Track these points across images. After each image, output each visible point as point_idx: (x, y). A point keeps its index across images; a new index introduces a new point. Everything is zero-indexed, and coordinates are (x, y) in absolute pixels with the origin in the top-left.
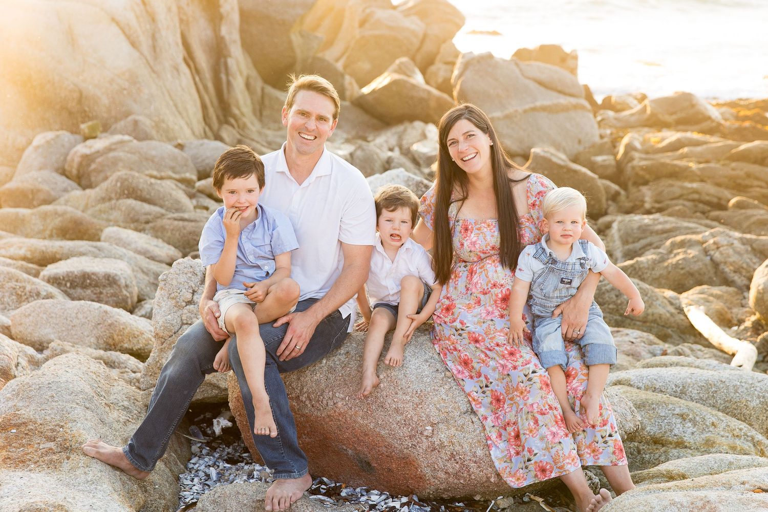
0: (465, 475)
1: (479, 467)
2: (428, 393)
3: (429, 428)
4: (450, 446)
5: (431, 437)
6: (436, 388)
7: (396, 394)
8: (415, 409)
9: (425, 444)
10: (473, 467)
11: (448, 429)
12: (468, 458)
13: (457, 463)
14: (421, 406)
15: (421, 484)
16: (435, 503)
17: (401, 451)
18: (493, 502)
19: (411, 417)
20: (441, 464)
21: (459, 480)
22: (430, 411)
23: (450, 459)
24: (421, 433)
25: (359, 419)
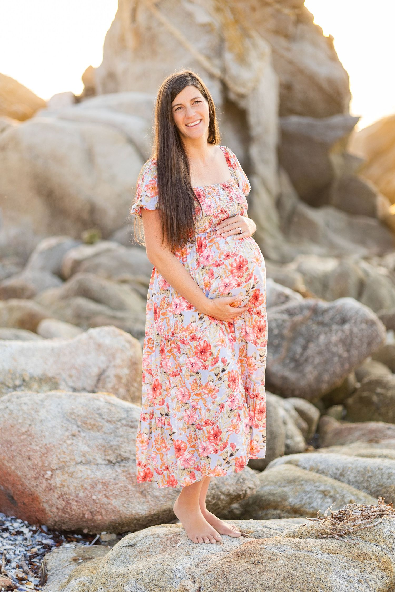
0: (69, 511)
1: (78, 505)
2: (54, 446)
3: (49, 473)
4: (61, 487)
5: (50, 480)
6: (61, 443)
7: (31, 444)
8: (41, 457)
9: (45, 484)
10: (74, 506)
11: (63, 474)
12: (72, 498)
13: (64, 501)
14: (45, 455)
15: (43, 516)
16: (57, 533)
17: (30, 489)
18: (98, 536)
19: (38, 463)
20: (54, 501)
21: (65, 514)
22: (52, 460)
23: (59, 497)
24: (43, 476)
25: (6, 463)
